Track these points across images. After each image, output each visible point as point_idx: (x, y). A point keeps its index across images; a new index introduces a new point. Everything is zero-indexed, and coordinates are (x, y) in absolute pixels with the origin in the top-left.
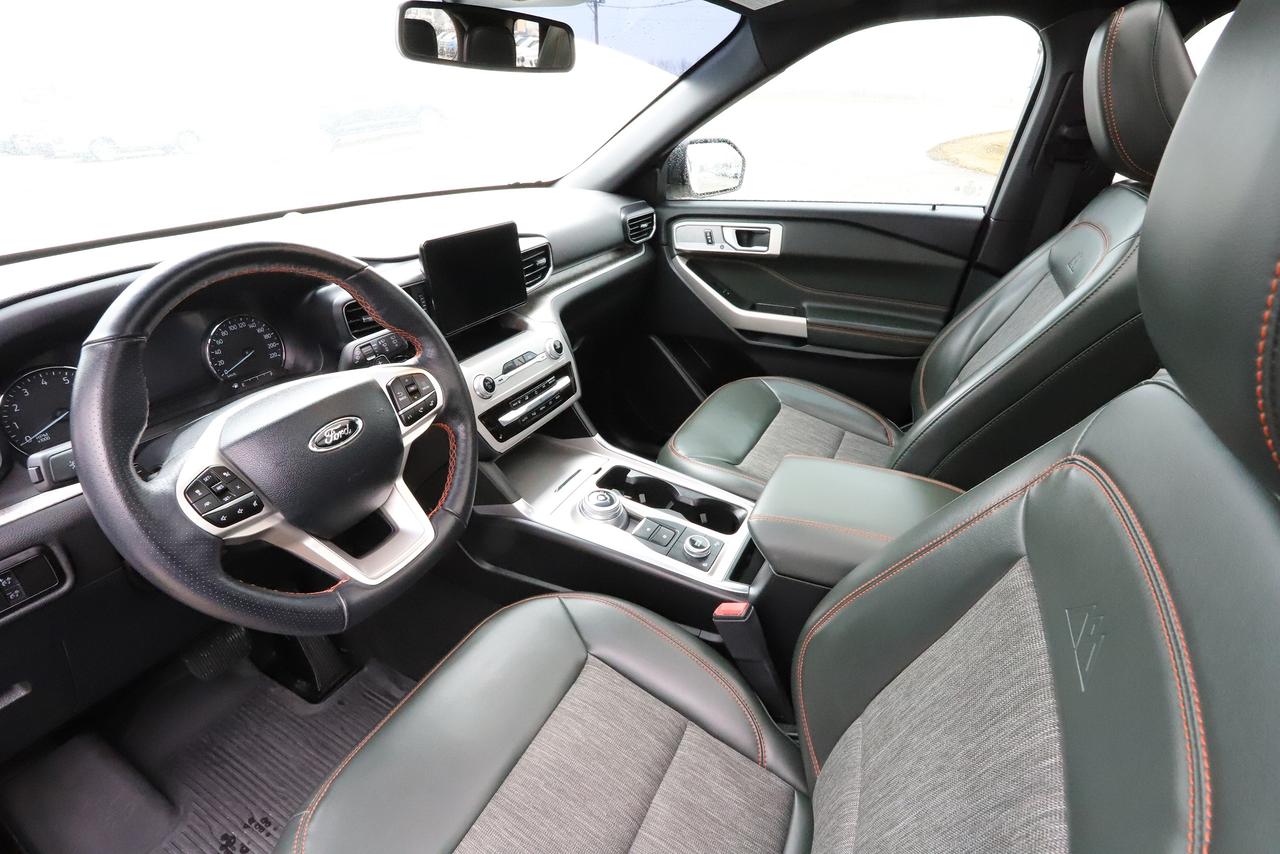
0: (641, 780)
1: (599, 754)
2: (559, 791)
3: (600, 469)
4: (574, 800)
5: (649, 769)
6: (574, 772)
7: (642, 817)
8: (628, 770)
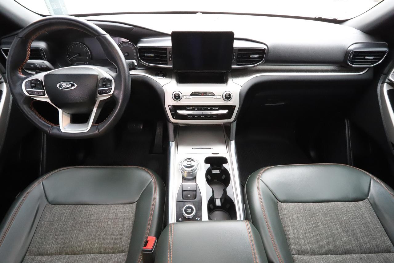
0: (96, 246)
1: (99, 227)
2: (82, 222)
3: (218, 154)
4: (81, 228)
5: (101, 246)
6: (90, 222)
7: (85, 253)
8: (97, 239)
